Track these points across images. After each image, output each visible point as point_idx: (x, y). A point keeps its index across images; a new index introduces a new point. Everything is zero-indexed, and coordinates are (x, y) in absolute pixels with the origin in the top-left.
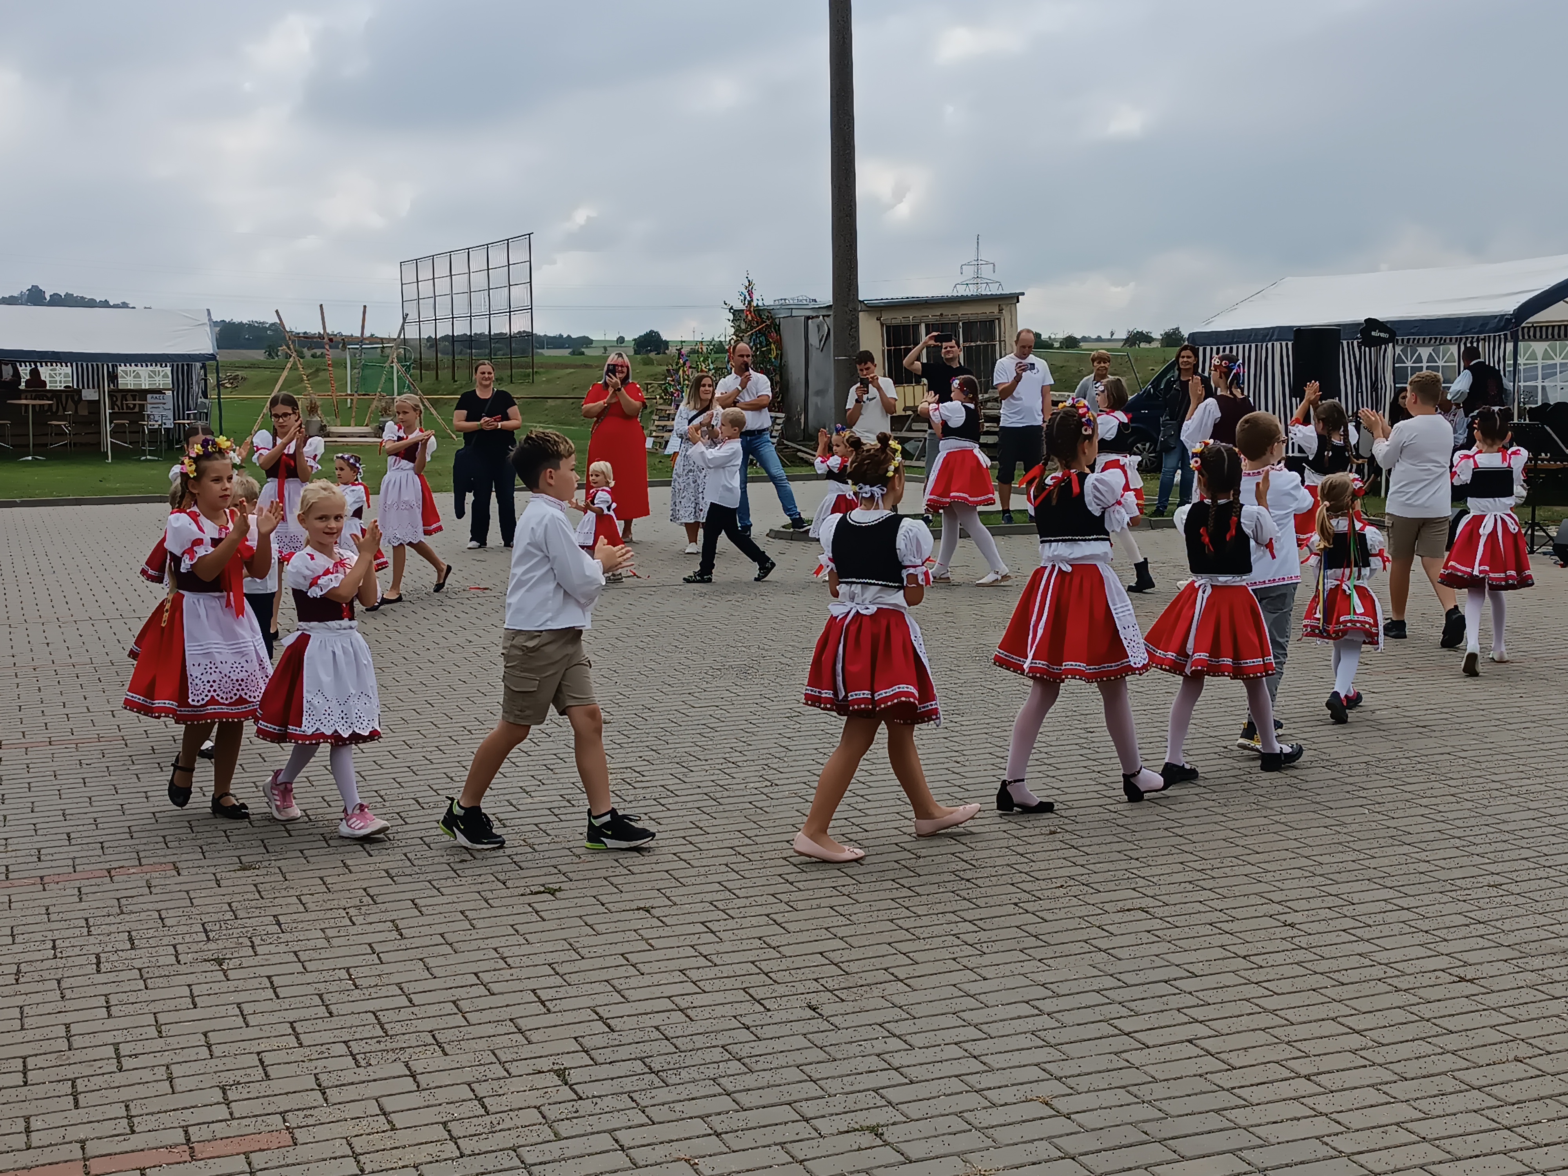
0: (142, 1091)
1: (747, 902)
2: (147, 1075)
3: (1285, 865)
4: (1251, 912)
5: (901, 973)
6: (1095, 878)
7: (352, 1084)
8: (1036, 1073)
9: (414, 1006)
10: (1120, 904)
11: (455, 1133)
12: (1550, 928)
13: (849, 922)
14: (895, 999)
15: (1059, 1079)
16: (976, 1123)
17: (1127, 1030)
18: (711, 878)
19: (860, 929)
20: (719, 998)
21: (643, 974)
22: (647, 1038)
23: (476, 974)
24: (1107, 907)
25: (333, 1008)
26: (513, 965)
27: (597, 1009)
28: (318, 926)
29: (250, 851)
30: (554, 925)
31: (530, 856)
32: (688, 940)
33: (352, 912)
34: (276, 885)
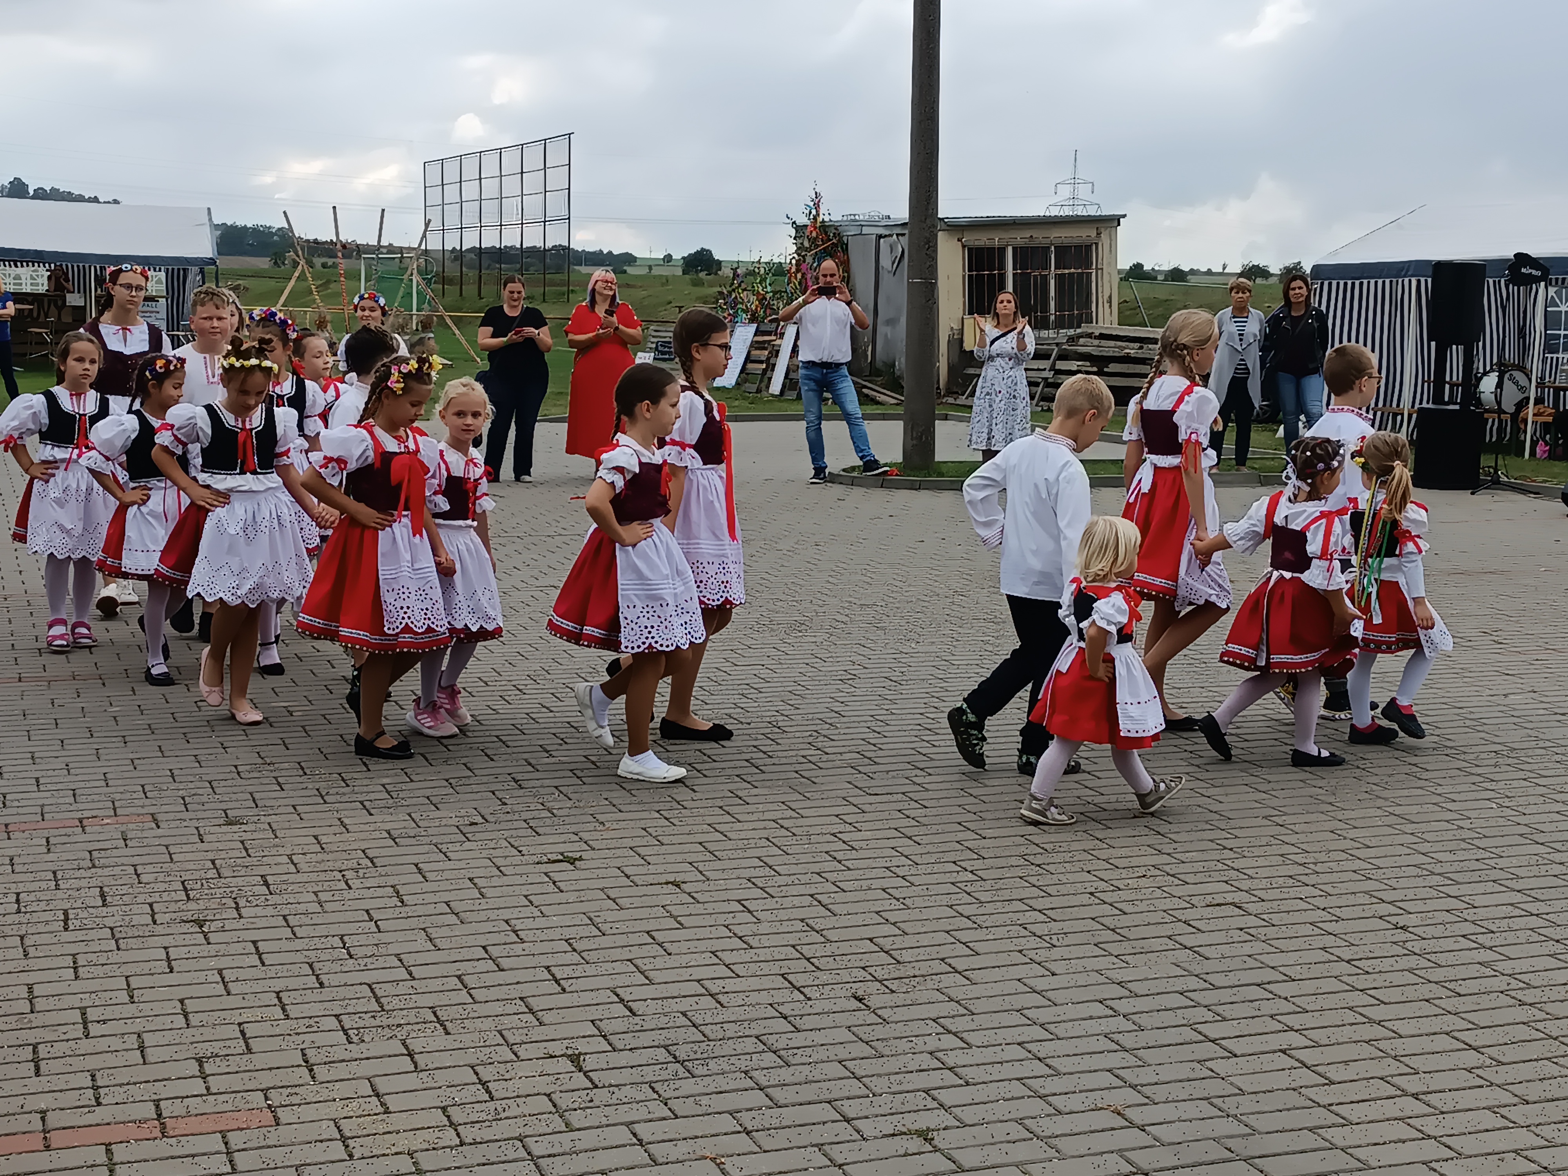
0: (111, 1060)
1: (789, 880)
2: (116, 1043)
3: (1399, 862)
4: (1357, 912)
5: (960, 964)
6: (1183, 868)
7: (343, 1061)
8: (1109, 1079)
9: (414, 979)
10: (1209, 899)
11: (456, 1120)
13: (902, 906)
14: (953, 993)
15: (1133, 1087)
16: (1038, 1131)
17: (1212, 1036)
18: (750, 853)
19: (915, 914)
20: (754, 983)
21: (670, 954)
22: (672, 1024)
23: (484, 948)
24: (1195, 900)
25: (323, 978)
26: (526, 939)
27: (619, 991)
28: (310, 889)
29: (237, 805)
30: (572, 897)
31: (548, 821)
32: (721, 919)
33: (349, 874)
34: (265, 843)
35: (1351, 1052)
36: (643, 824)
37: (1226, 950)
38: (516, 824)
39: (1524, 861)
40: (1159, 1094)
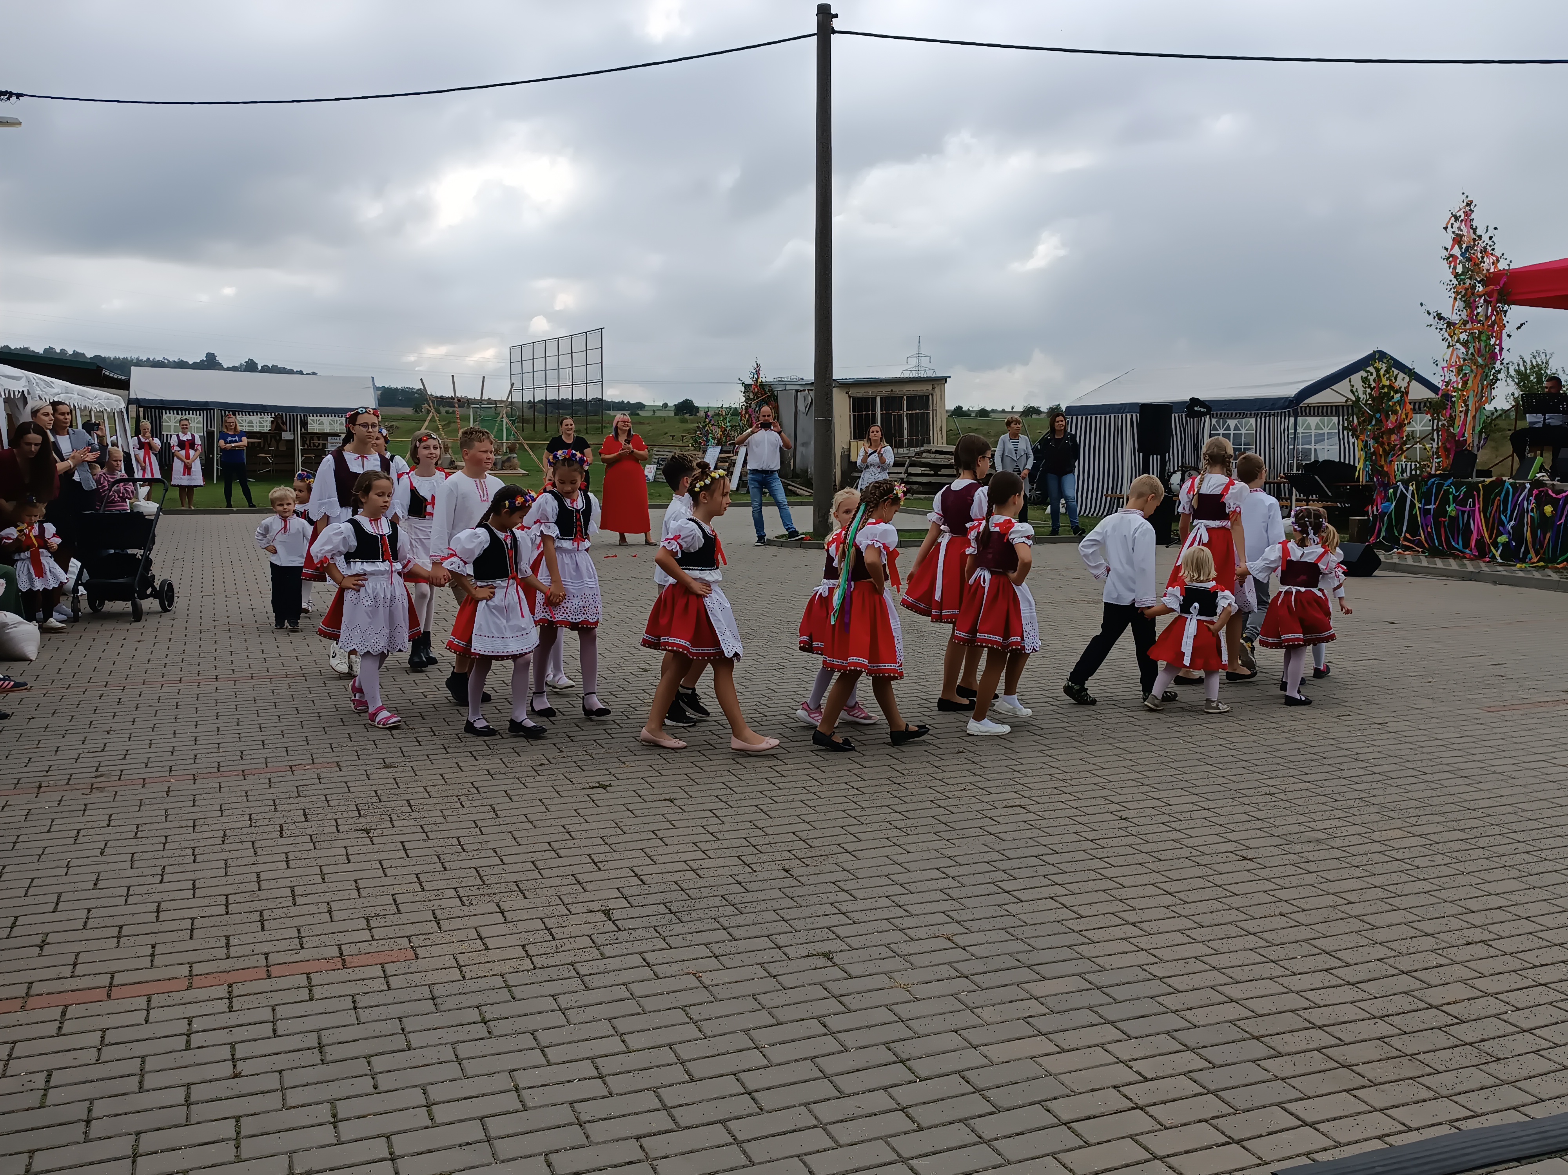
0: (310, 920)
1: (742, 796)
2: (313, 909)
3: (1123, 777)
4: (1097, 810)
5: (850, 847)
6: (988, 784)
7: (459, 917)
8: (943, 918)
9: (504, 864)
10: (1005, 803)
11: (531, 953)
12: (1308, 824)
13: (814, 812)
14: (845, 866)
15: (958, 922)
16: (899, 952)
17: (1008, 889)
18: (717, 780)
19: (821, 817)
20: (721, 862)
21: (667, 845)
22: (668, 889)
23: (548, 843)
25: (447, 865)
26: (575, 837)
27: (635, 869)
28: (438, 808)
29: (391, 755)
30: (604, 810)
31: (590, 762)
32: (699, 822)
33: (462, 798)
34: (409, 779)
35: (1095, 897)
36: (649, 763)
37: (1015, 835)
38: (569, 765)
39: (1200, 775)
40: (975, 926)
